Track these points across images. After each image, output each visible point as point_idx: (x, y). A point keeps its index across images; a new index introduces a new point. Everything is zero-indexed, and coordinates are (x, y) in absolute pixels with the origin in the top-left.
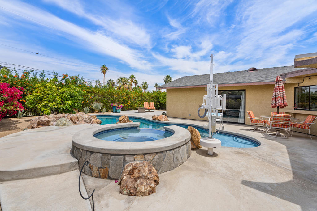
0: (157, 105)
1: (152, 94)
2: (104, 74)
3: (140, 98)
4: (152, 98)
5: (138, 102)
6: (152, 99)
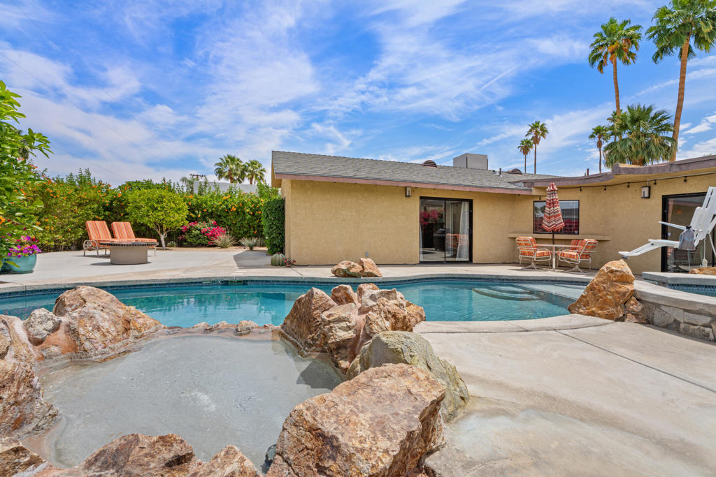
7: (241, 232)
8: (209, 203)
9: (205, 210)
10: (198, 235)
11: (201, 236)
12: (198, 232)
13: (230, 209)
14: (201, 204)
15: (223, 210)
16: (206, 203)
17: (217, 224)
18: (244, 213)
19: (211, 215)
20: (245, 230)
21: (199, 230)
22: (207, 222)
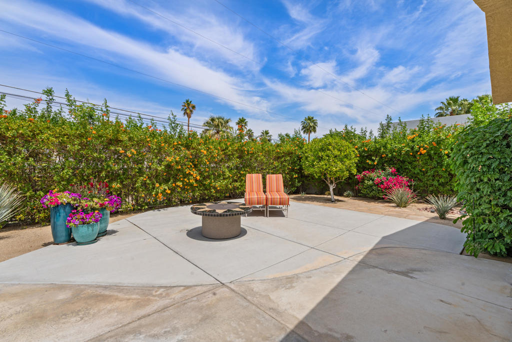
0: (292, 179)
1: (278, 146)
2: (189, 117)
3: (236, 161)
4: (278, 158)
5: (227, 174)
6: (276, 163)
7: (436, 183)
8: (389, 146)
9: (384, 155)
10: (371, 186)
11: (374, 187)
12: (371, 182)
13: (417, 152)
14: (380, 149)
15: (407, 152)
16: (385, 147)
17: (398, 172)
18: (440, 157)
19: (391, 161)
20: (442, 180)
21: (373, 180)
22: (384, 170)
